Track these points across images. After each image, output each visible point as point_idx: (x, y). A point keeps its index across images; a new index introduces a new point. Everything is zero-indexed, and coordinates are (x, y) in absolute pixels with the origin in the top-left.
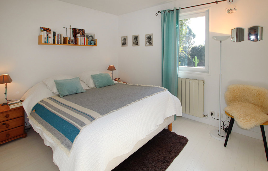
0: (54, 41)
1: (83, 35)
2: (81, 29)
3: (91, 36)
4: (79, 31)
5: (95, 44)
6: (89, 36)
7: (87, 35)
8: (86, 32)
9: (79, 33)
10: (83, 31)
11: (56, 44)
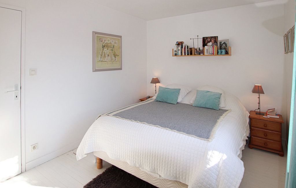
0: (181, 53)
1: (215, 43)
2: (213, 37)
3: (224, 43)
4: (210, 39)
5: (227, 53)
6: (223, 43)
7: (220, 43)
8: (220, 39)
9: (210, 41)
10: (215, 38)
11: (183, 56)
